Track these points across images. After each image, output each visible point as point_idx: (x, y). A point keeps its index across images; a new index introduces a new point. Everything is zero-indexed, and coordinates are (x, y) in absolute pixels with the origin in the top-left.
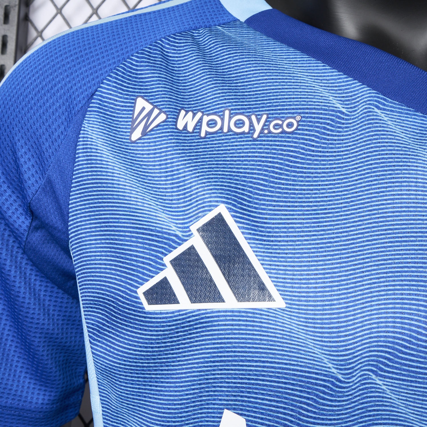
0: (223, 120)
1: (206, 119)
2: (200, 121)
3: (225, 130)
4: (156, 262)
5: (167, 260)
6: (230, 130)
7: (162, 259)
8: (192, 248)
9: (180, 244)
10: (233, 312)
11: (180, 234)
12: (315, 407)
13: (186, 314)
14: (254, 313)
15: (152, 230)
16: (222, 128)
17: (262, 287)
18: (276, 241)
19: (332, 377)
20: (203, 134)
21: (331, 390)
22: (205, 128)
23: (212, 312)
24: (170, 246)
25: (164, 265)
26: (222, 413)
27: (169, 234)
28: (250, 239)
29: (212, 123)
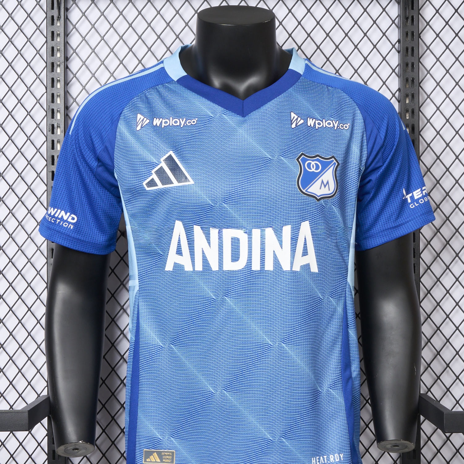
0: (170, 121)
1: (164, 121)
2: (162, 122)
3: (171, 125)
4: (149, 173)
5: (153, 172)
6: (172, 125)
7: (151, 172)
8: (161, 167)
9: (157, 166)
10: (177, 187)
11: (157, 162)
12: (205, 216)
13: (161, 189)
14: (184, 186)
15: (147, 162)
16: (169, 124)
17: (186, 178)
18: (190, 162)
19: (210, 205)
20: (163, 127)
21: (210, 209)
22: (163, 125)
23: (170, 188)
24: (154, 167)
25: (152, 174)
26: (175, 222)
27: (153, 163)
28: (181, 162)
29: (166, 122)
